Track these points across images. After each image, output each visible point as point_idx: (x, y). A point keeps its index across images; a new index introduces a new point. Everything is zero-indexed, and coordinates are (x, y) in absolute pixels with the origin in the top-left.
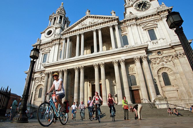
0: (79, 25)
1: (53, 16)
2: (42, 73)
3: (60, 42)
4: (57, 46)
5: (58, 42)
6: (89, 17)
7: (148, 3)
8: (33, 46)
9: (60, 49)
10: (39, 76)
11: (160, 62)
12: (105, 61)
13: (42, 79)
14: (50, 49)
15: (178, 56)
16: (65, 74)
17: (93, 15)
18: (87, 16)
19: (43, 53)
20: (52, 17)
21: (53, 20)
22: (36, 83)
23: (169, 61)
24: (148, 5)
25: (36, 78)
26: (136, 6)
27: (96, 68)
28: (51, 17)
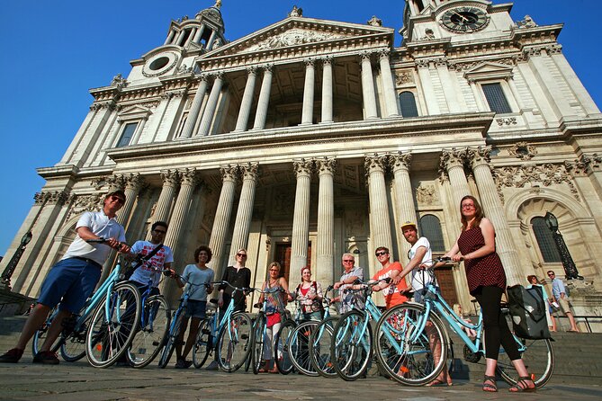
0: (261, 43)
1: (184, 25)
2: (103, 180)
3: (190, 92)
4: (176, 102)
5: (182, 90)
6: (299, 23)
7: (481, 13)
8: (93, 94)
9: (184, 111)
10: (92, 190)
11: (527, 178)
12: (340, 153)
13: (97, 200)
14: (152, 110)
15: (591, 165)
16: (185, 188)
17: (312, 20)
18: (292, 22)
19: (123, 118)
20: (180, 27)
21: (179, 37)
22: (73, 215)
23: (558, 181)
24: (483, 18)
25: (76, 197)
26: (446, 19)
27: (304, 173)
28: (176, 25)
